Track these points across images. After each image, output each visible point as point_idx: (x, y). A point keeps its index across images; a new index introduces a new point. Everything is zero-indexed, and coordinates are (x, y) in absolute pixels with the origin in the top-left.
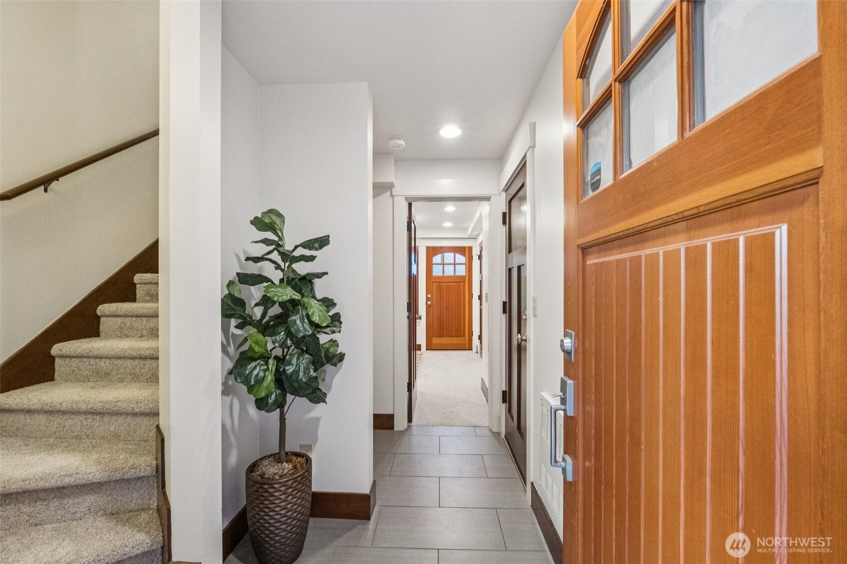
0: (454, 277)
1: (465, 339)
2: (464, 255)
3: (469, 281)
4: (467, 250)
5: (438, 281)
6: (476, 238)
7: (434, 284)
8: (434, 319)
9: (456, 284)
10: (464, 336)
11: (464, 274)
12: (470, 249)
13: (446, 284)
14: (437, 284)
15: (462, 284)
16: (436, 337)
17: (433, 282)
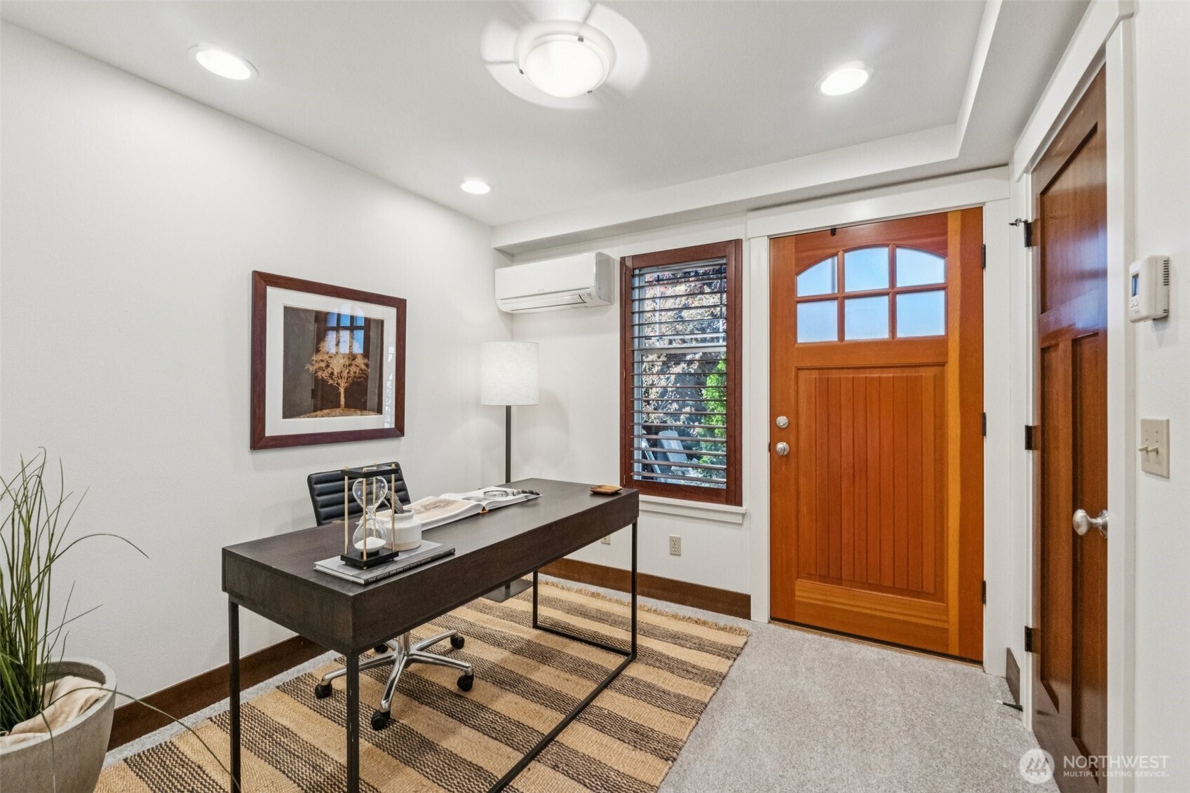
0: (893, 343)
1: (946, 611)
2: (939, 249)
3: (963, 357)
4: (954, 226)
5: (818, 364)
6: (1006, 165)
7: (802, 374)
8: (804, 509)
9: (899, 373)
10: (939, 594)
11: (937, 328)
12: (972, 217)
13: (851, 374)
14: (815, 374)
15: (928, 373)
16: (809, 577)
17: (798, 369)
